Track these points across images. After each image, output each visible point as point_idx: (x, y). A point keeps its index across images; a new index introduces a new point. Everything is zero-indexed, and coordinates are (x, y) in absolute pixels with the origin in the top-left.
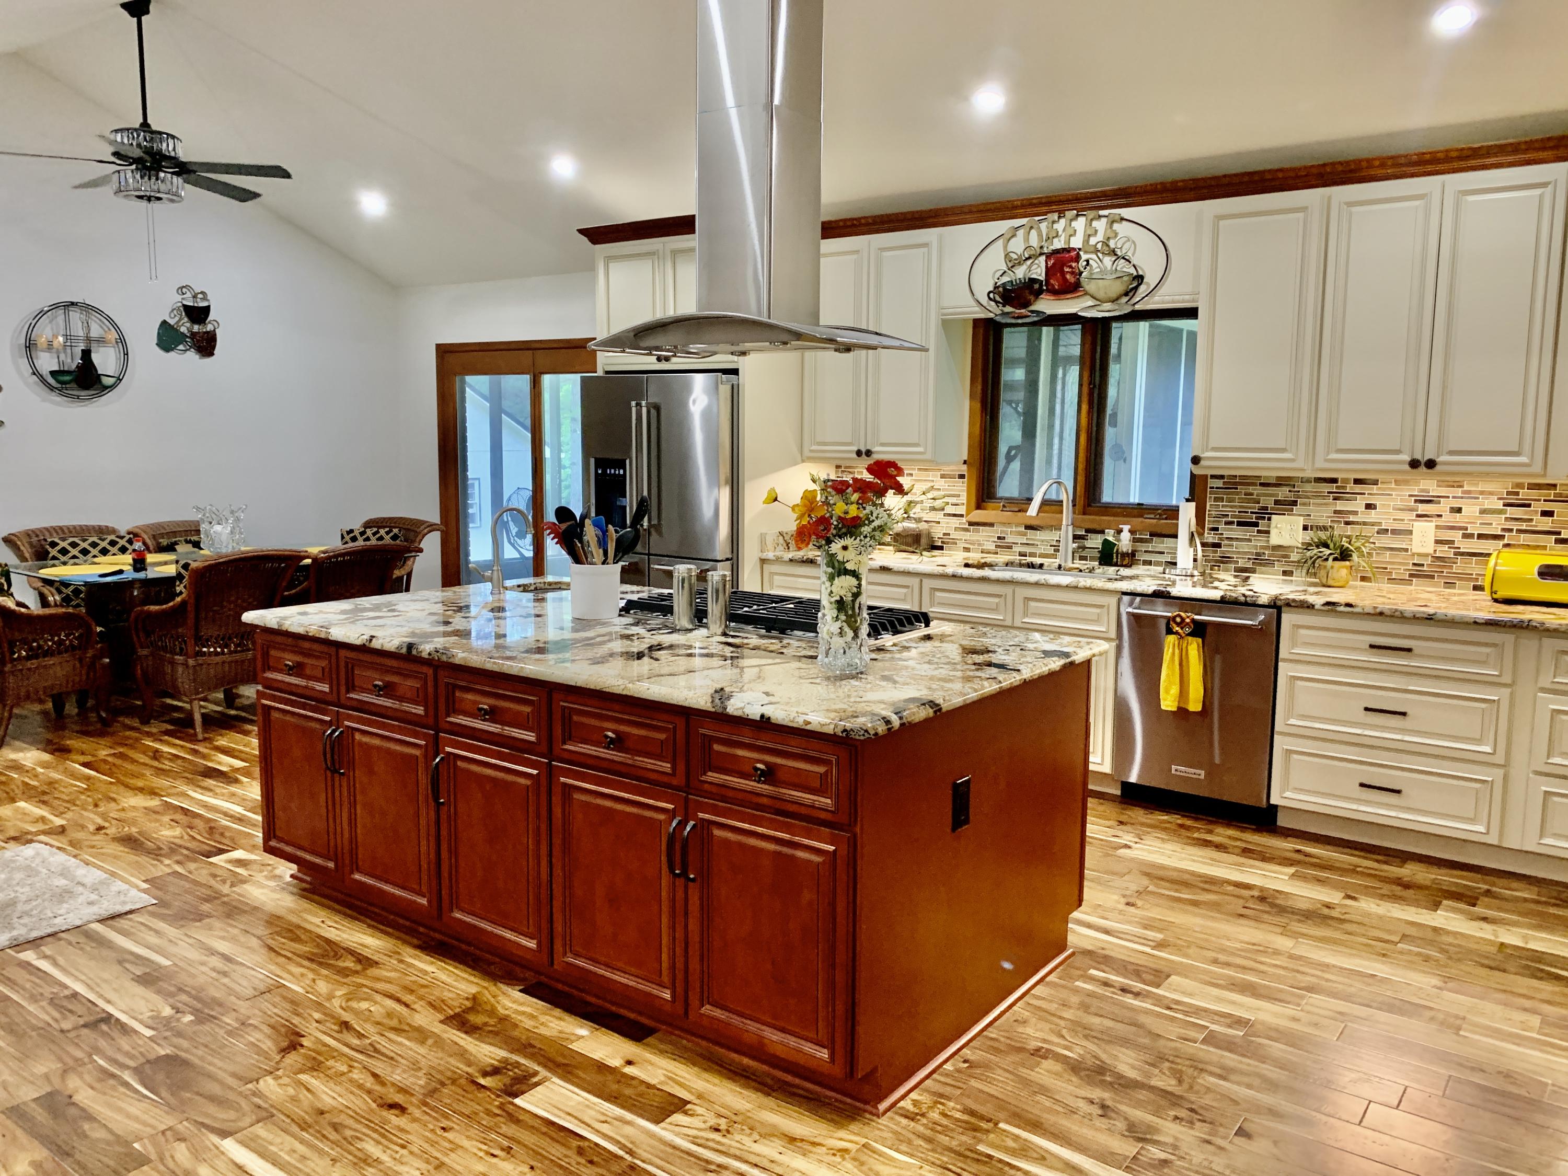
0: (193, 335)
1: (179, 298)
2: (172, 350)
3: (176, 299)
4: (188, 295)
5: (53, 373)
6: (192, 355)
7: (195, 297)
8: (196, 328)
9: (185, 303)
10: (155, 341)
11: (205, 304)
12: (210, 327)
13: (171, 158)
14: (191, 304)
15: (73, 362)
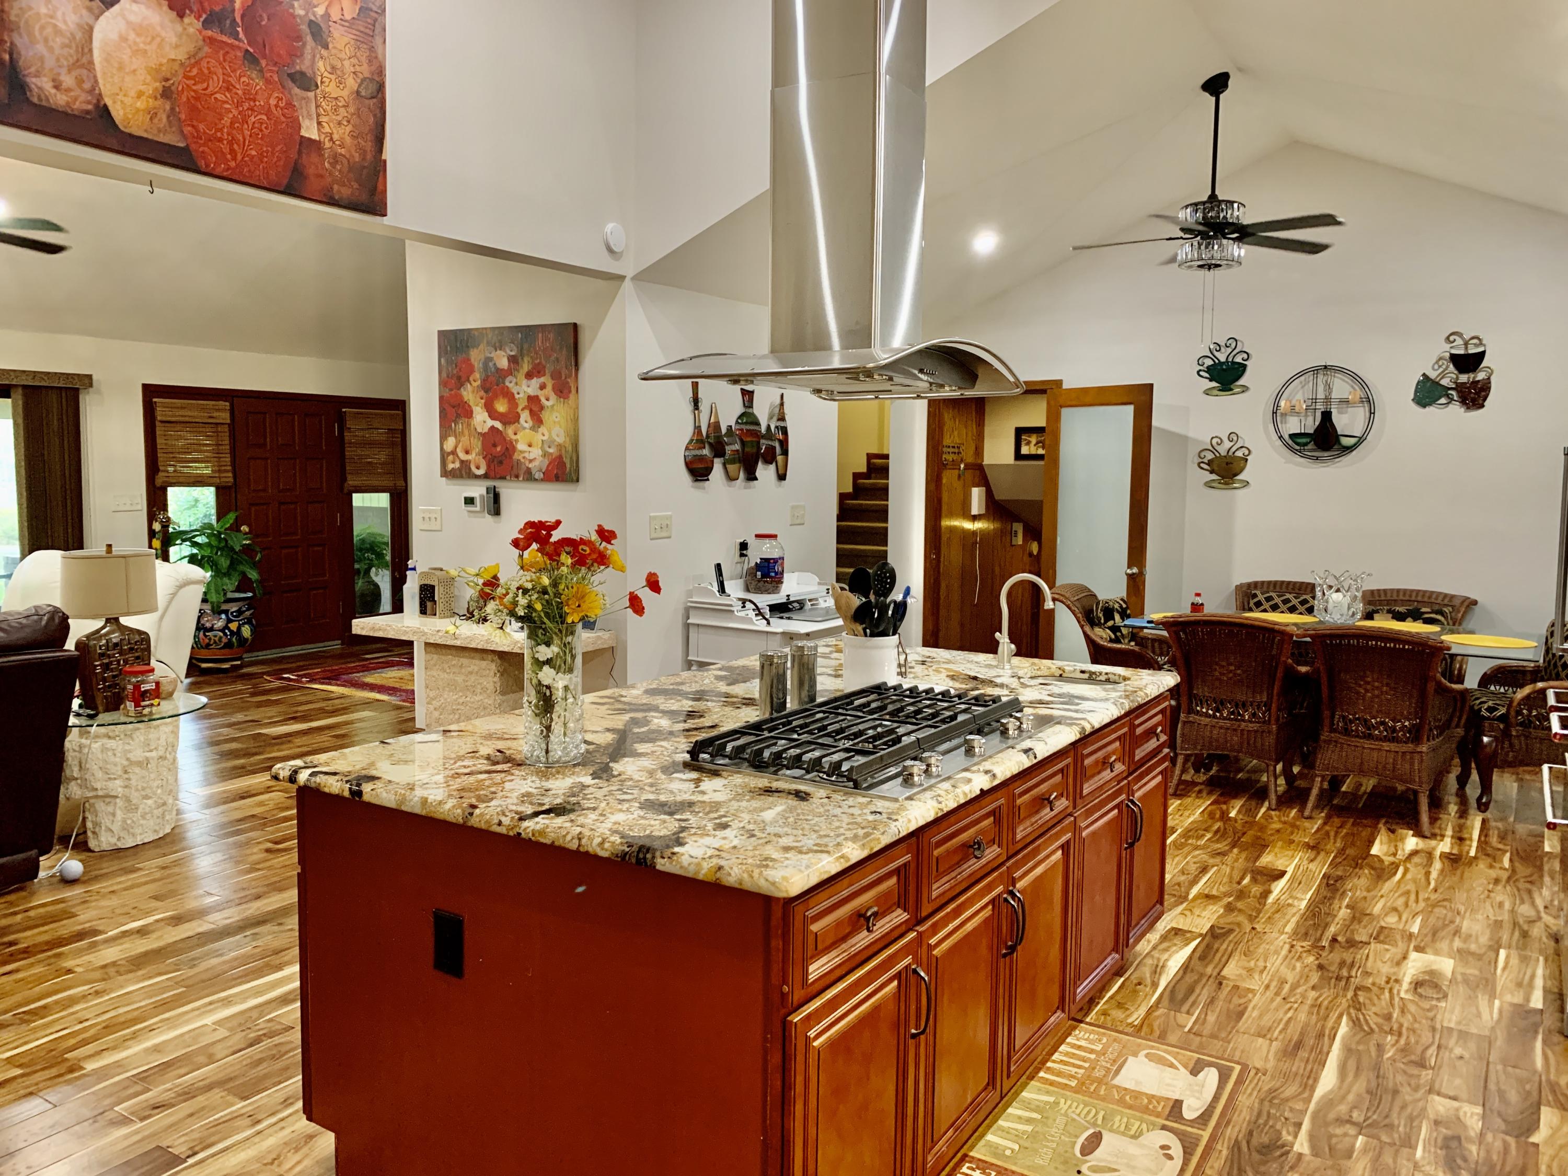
0: (1459, 388)
1: (1447, 347)
2: (1430, 404)
3: (1445, 350)
4: (1459, 341)
5: (1292, 436)
6: (1456, 409)
7: (1466, 344)
8: (1463, 378)
9: (1454, 352)
10: (1412, 396)
11: (1481, 349)
12: (1481, 376)
13: (1233, 224)
14: (1462, 352)
15: (1310, 424)
